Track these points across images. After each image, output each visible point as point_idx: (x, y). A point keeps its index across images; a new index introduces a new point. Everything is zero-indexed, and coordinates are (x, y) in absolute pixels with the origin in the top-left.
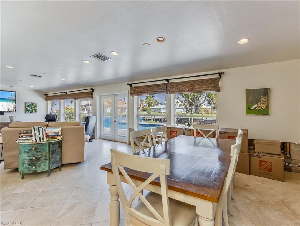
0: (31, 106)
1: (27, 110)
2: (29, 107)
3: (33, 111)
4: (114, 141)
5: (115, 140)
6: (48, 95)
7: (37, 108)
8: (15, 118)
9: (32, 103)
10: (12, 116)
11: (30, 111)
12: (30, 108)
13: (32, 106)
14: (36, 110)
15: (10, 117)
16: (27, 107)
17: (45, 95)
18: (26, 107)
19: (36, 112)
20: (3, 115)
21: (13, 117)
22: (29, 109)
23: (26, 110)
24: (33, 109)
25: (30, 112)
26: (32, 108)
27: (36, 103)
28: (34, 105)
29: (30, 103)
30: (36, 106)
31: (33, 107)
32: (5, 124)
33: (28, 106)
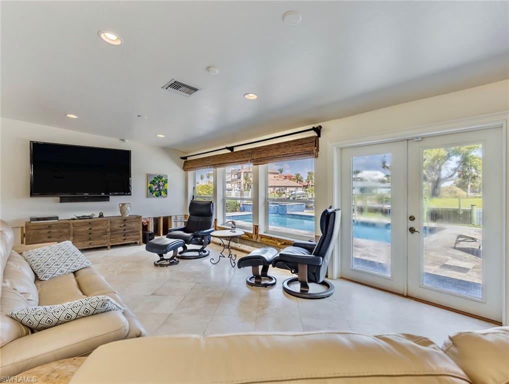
0: (157, 182)
1: (151, 191)
2: (153, 184)
3: (162, 193)
4: (408, 297)
5: (410, 294)
6: (189, 159)
7: (168, 186)
8: (129, 208)
9: (160, 176)
10: (123, 204)
11: (157, 192)
12: (156, 186)
13: (159, 182)
14: (166, 191)
15: (121, 205)
16: (151, 183)
17: (182, 158)
18: (149, 185)
19: (167, 194)
20: (109, 201)
21: (126, 206)
22: (154, 187)
23: (149, 191)
24: (161, 188)
25: (156, 195)
26: (159, 186)
27: (167, 176)
28: (164, 179)
29: (156, 175)
30: (166, 182)
31: (161, 183)
32: (111, 222)
33: (153, 182)
